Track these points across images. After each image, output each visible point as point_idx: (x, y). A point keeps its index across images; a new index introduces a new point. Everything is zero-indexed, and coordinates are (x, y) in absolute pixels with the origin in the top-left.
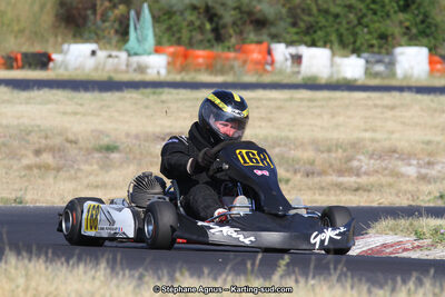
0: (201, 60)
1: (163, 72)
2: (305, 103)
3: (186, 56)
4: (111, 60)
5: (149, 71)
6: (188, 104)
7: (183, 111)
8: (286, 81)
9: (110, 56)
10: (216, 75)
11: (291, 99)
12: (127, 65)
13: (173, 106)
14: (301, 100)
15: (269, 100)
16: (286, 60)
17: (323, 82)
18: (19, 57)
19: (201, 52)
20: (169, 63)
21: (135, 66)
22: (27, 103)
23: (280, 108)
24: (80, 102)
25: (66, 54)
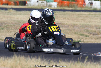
0: (66, 4)
1: (56, 7)
2: (94, 16)
3: (62, 2)
4: (42, 3)
5: (52, 6)
6: (62, 15)
7: (61, 17)
8: (88, 10)
9: (42, 2)
10: (70, 8)
11: (90, 14)
12: (47, 5)
13: (58, 16)
14: (92, 15)
15: (84, 14)
16: (89, 4)
17: (98, 10)
18: (18, 2)
19: (66, 2)
20: (57, 4)
21: (48, 5)
22: (20, 14)
23: (87, 17)
25: (30, 1)
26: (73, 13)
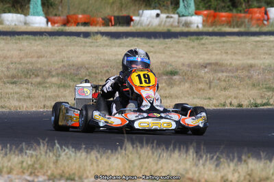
0: (224, 19)
1: (200, 26)
3: (215, 17)
4: (169, 20)
5: (192, 26)
6: (219, 45)
7: (216, 50)
9: (167, 17)
10: (234, 27)
12: (178, 23)
13: (210, 47)
15: (269, 42)
18: (113, 18)
19: (224, 14)
20: (204, 21)
21: (183, 22)
22: (120, 46)
24: (151, 45)
25: (141, 16)
26: (243, 38)
